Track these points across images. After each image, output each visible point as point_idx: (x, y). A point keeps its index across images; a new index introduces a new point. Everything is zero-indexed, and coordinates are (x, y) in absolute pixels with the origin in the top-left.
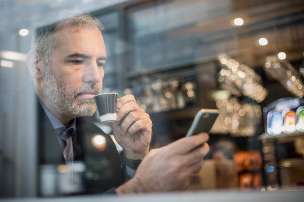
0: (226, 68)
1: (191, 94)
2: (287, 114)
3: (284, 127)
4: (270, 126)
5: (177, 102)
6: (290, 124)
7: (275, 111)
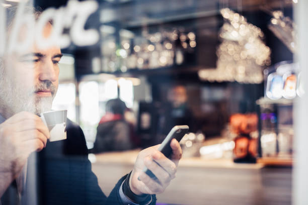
0: (228, 22)
1: (193, 44)
2: (288, 78)
3: (284, 91)
4: (270, 90)
5: (175, 58)
6: (291, 88)
7: (276, 74)
